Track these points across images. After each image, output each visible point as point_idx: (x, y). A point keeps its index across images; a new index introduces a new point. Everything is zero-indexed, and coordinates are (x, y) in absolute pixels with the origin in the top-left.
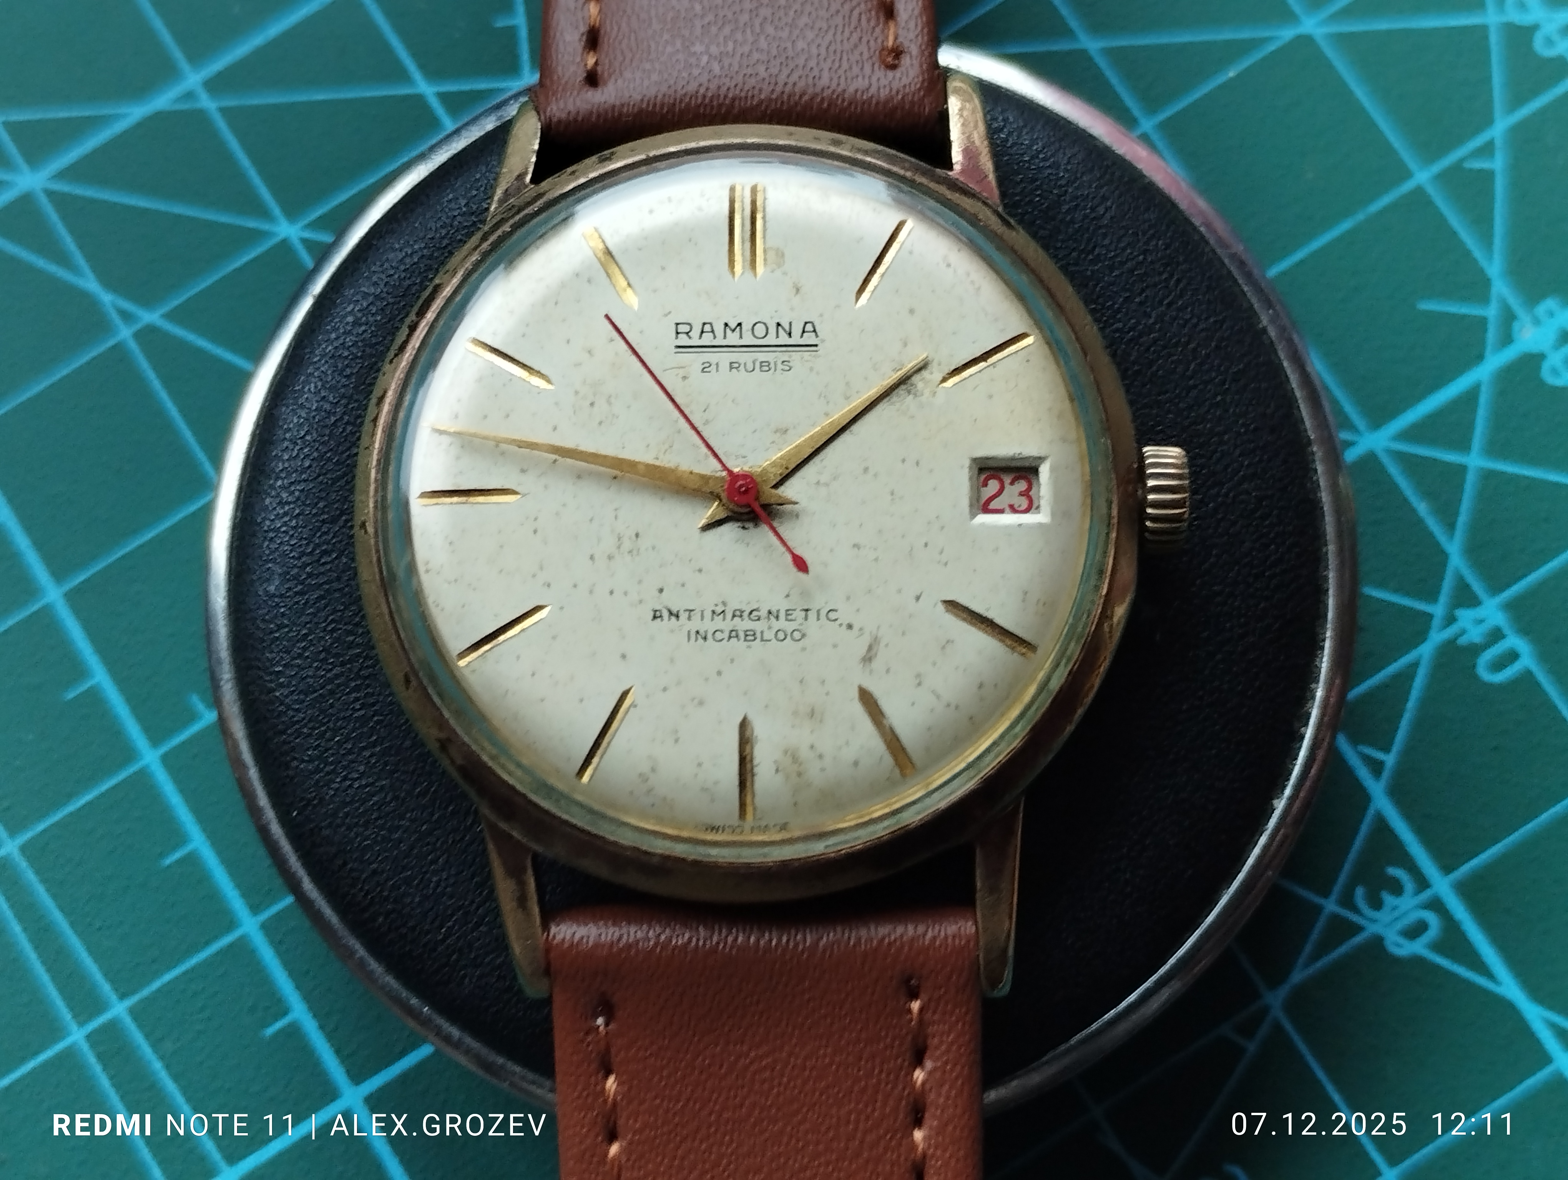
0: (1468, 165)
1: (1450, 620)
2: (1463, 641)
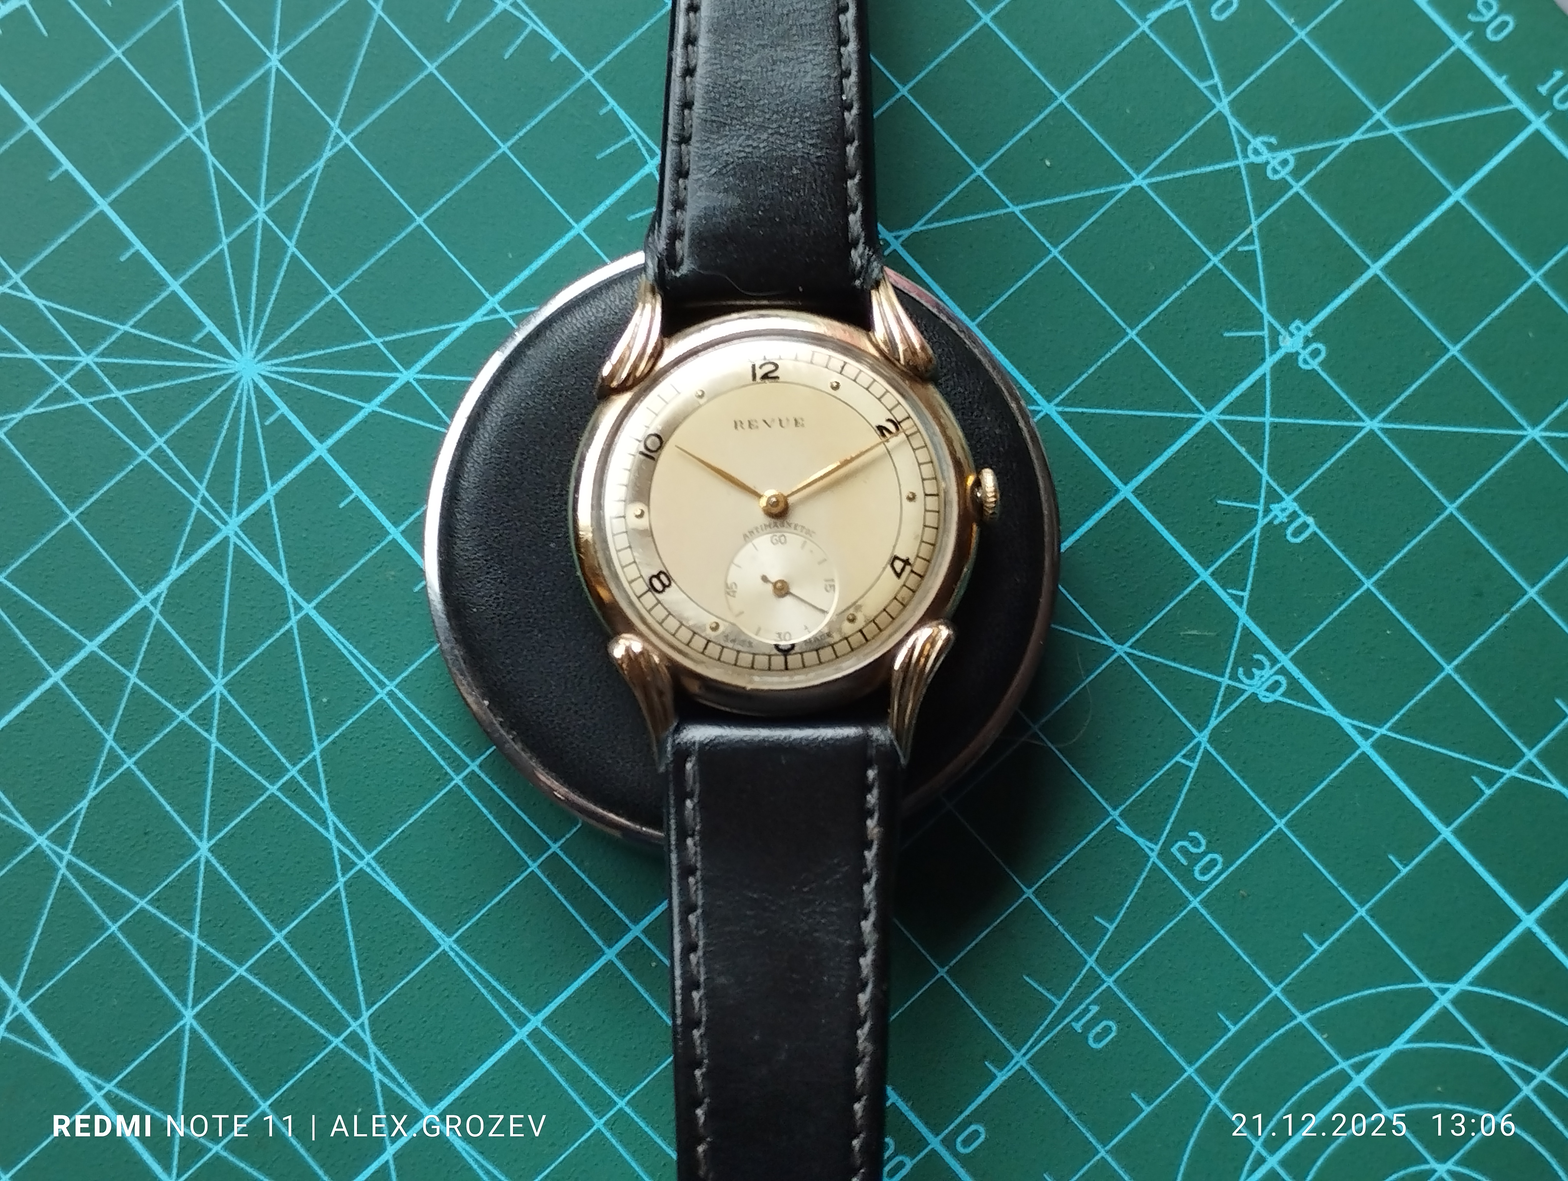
0: (1240, 249)
1: (1267, 511)
2: (1276, 522)
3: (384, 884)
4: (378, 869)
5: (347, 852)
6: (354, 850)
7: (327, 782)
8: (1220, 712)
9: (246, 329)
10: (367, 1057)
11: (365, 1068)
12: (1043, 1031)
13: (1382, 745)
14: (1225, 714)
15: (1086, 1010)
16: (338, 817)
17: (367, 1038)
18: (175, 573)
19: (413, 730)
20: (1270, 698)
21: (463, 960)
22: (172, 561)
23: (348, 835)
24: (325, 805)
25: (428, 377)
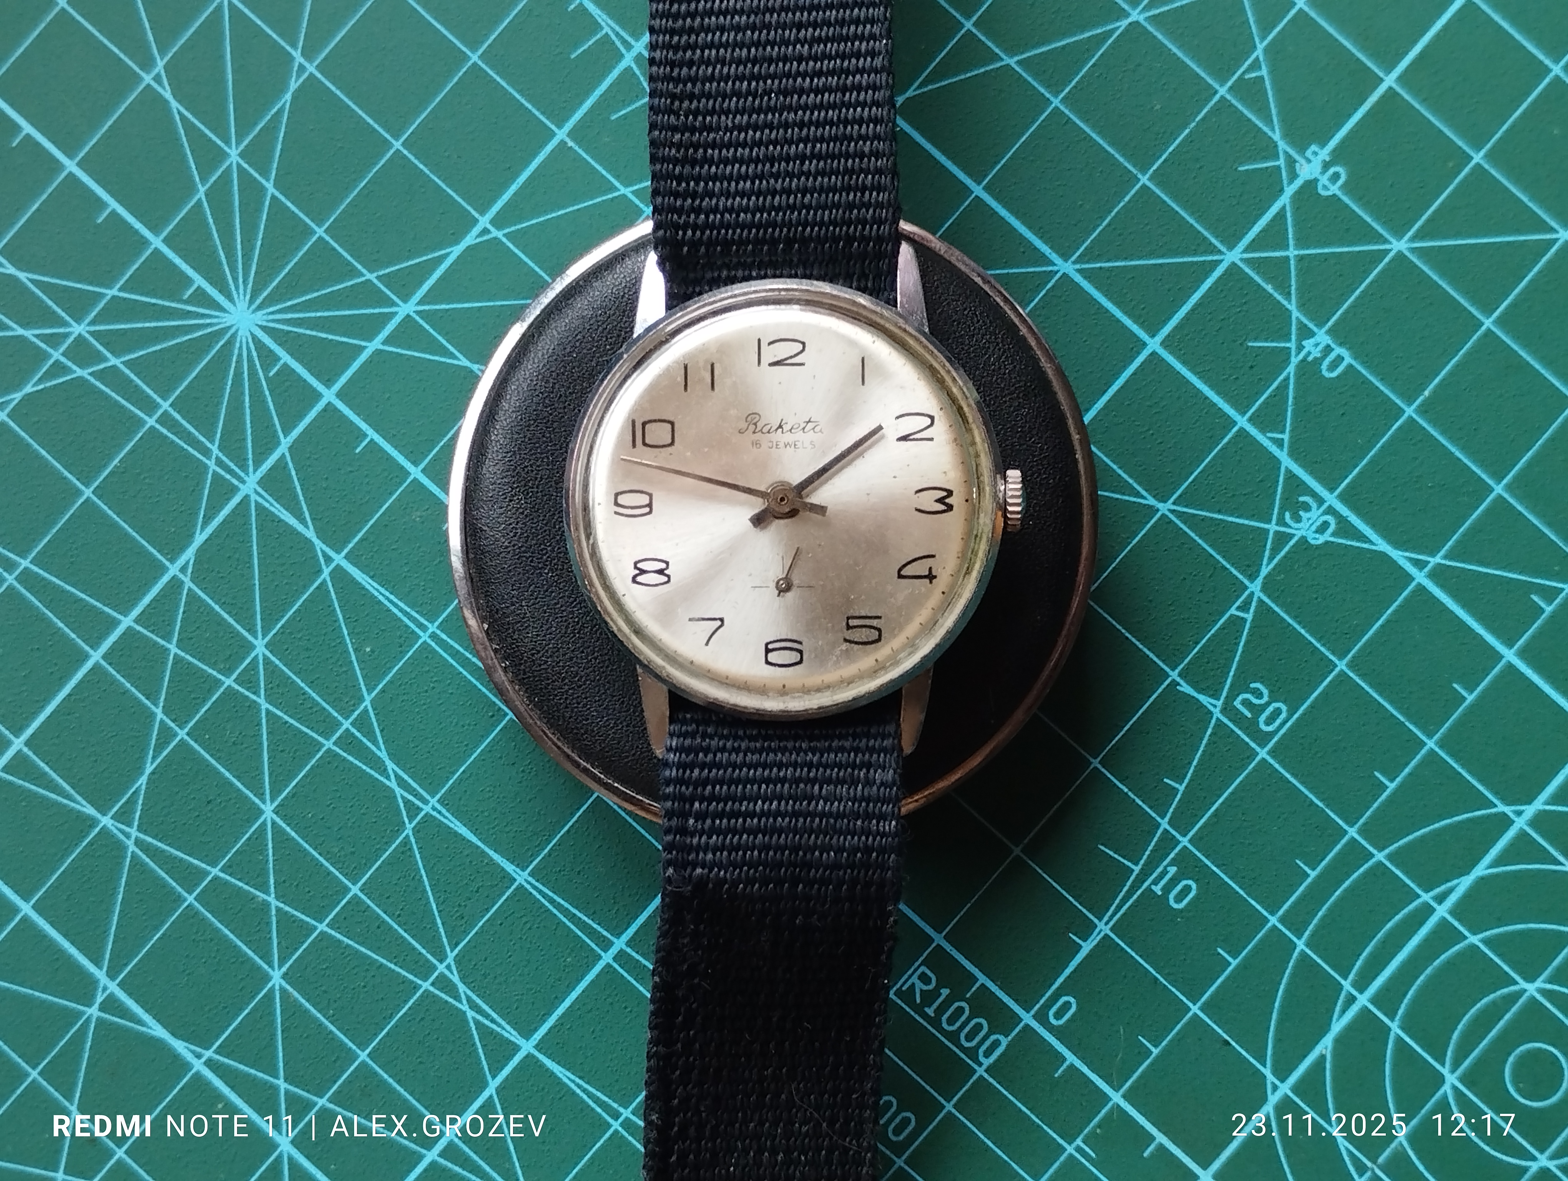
0: (1247, 76)
1: (1300, 348)
2: (1310, 358)
3: (452, 825)
4: (444, 811)
5: (410, 797)
6: (416, 795)
7: (382, 731)
8: (1271, 559)
9: (235, 280)
10: (457, 998)
11: (457, 1008)
12: (1124, 897)
13: (1439, 575)
14: (1275, 561)
15: (1164, 873)
16: (397, 765)
17: (456, 979)
18: (200, 538)
19: (461, 670)
20: (1321, 539)
21: (541, 893)
22: (195, 526)
23: (410, 781)
24: (383, 755)
25: (427, 308)
